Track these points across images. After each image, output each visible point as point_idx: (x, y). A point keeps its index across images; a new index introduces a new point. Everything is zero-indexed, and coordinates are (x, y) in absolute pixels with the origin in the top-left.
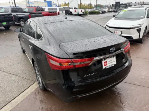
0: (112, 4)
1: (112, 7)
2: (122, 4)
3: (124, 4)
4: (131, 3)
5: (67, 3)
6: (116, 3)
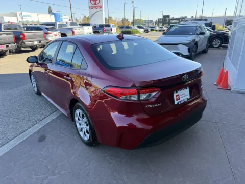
0: (158, 19)
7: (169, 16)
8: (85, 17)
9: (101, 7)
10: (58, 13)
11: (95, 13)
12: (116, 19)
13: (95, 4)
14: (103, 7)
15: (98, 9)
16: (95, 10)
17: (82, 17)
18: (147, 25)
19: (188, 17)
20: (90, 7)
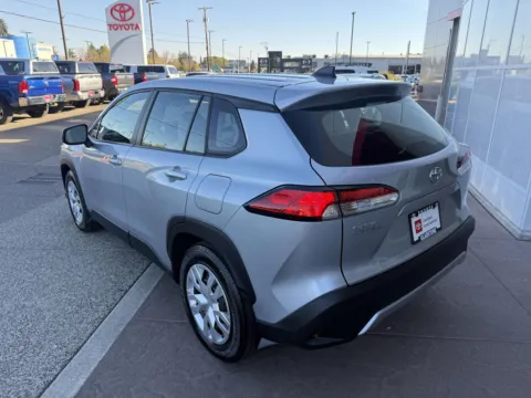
0: (259, 59)
1: (259, 67)
2: (289, 60)
3: (296, 60)
4: (314, 56)
5: (97, 47)
6: (271, 54)
7: (279, 54)
8: (92, 47)
9: (137, 27)
10: (24, 35)
11: (122, 41)
12: (167, 53)
13: (124, 19)
14: (143, 27)
15: (131, 32)
16: (122, 34)
17: (86, 48)
18: (235, 69)
19: (318, 57)
20: (110, 26)
